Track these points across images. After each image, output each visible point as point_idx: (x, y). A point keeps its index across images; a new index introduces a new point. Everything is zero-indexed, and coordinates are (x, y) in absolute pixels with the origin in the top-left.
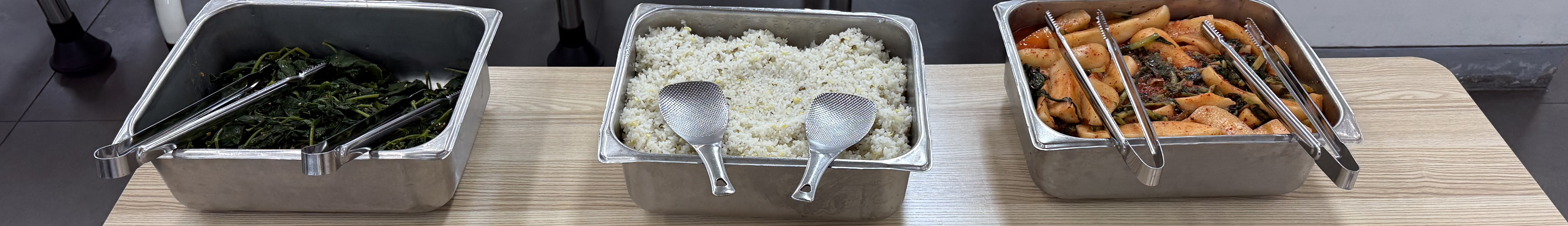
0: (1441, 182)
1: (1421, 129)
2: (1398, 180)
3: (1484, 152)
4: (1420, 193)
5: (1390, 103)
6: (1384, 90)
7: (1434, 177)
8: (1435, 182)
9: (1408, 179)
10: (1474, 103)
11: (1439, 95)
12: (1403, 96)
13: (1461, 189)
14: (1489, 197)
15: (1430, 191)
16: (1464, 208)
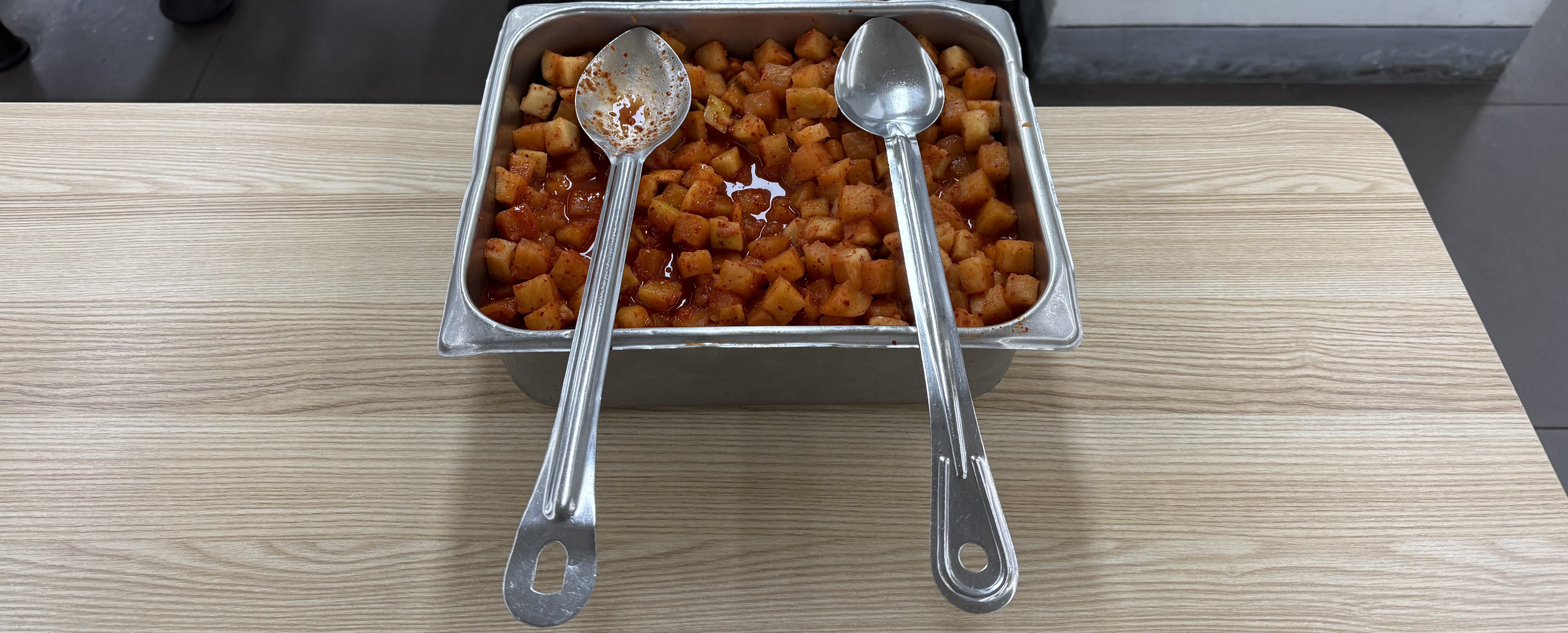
0: (1335, 377)
1: (1321, 258)
2: (1259, 373)
3: (1424, 311)
4: (1293, 404)
5: (1273, 200)
6: (1268, 174)
7: (1325, 365)
8: (1324, 378)
9: (1275, 369)
10: (1421, 205)
11: (1364, 186)
12: (1300, 186)
13: (1368, 394)
14: (1419, 414)
15: (1313, 398)
16: (1368, 440)
